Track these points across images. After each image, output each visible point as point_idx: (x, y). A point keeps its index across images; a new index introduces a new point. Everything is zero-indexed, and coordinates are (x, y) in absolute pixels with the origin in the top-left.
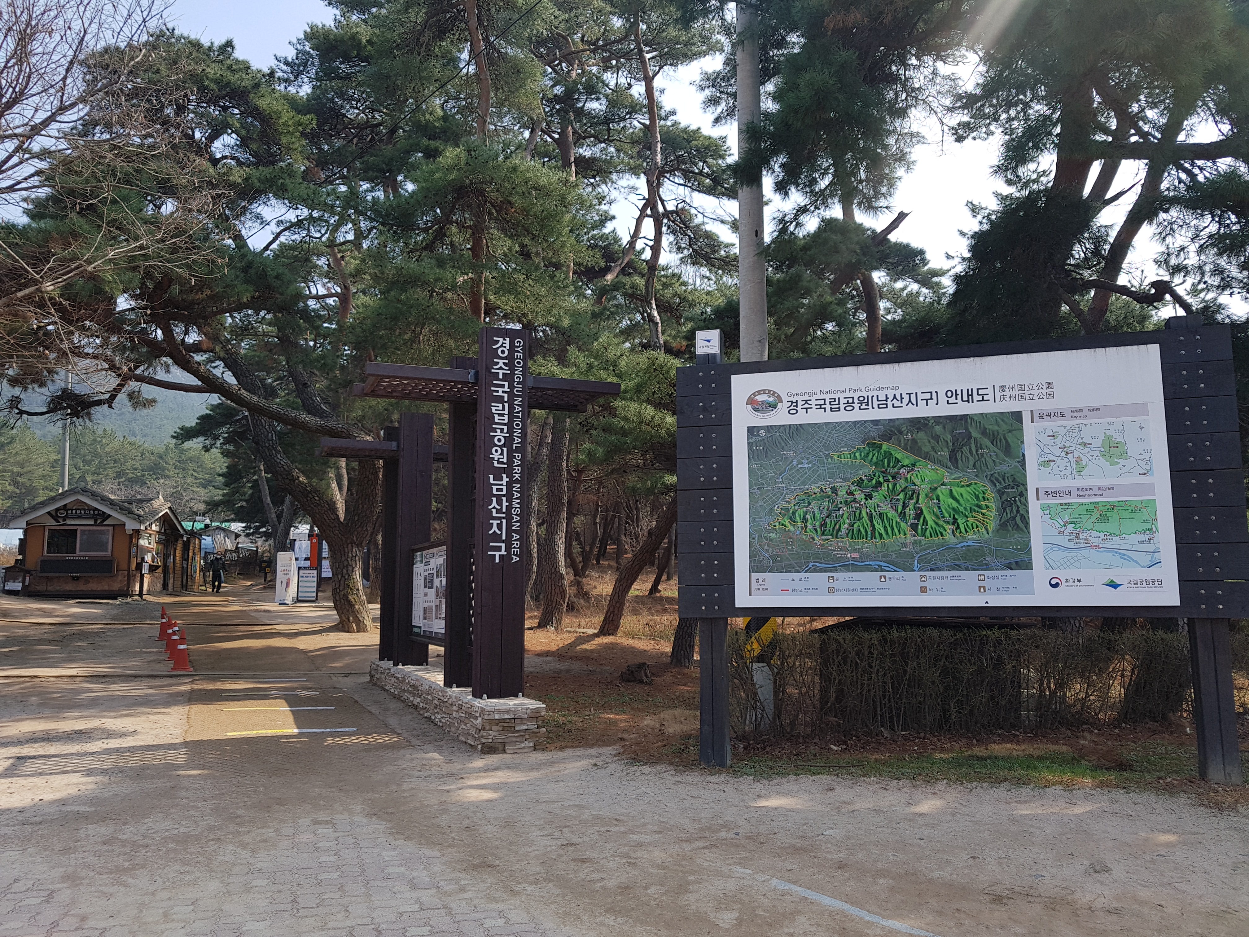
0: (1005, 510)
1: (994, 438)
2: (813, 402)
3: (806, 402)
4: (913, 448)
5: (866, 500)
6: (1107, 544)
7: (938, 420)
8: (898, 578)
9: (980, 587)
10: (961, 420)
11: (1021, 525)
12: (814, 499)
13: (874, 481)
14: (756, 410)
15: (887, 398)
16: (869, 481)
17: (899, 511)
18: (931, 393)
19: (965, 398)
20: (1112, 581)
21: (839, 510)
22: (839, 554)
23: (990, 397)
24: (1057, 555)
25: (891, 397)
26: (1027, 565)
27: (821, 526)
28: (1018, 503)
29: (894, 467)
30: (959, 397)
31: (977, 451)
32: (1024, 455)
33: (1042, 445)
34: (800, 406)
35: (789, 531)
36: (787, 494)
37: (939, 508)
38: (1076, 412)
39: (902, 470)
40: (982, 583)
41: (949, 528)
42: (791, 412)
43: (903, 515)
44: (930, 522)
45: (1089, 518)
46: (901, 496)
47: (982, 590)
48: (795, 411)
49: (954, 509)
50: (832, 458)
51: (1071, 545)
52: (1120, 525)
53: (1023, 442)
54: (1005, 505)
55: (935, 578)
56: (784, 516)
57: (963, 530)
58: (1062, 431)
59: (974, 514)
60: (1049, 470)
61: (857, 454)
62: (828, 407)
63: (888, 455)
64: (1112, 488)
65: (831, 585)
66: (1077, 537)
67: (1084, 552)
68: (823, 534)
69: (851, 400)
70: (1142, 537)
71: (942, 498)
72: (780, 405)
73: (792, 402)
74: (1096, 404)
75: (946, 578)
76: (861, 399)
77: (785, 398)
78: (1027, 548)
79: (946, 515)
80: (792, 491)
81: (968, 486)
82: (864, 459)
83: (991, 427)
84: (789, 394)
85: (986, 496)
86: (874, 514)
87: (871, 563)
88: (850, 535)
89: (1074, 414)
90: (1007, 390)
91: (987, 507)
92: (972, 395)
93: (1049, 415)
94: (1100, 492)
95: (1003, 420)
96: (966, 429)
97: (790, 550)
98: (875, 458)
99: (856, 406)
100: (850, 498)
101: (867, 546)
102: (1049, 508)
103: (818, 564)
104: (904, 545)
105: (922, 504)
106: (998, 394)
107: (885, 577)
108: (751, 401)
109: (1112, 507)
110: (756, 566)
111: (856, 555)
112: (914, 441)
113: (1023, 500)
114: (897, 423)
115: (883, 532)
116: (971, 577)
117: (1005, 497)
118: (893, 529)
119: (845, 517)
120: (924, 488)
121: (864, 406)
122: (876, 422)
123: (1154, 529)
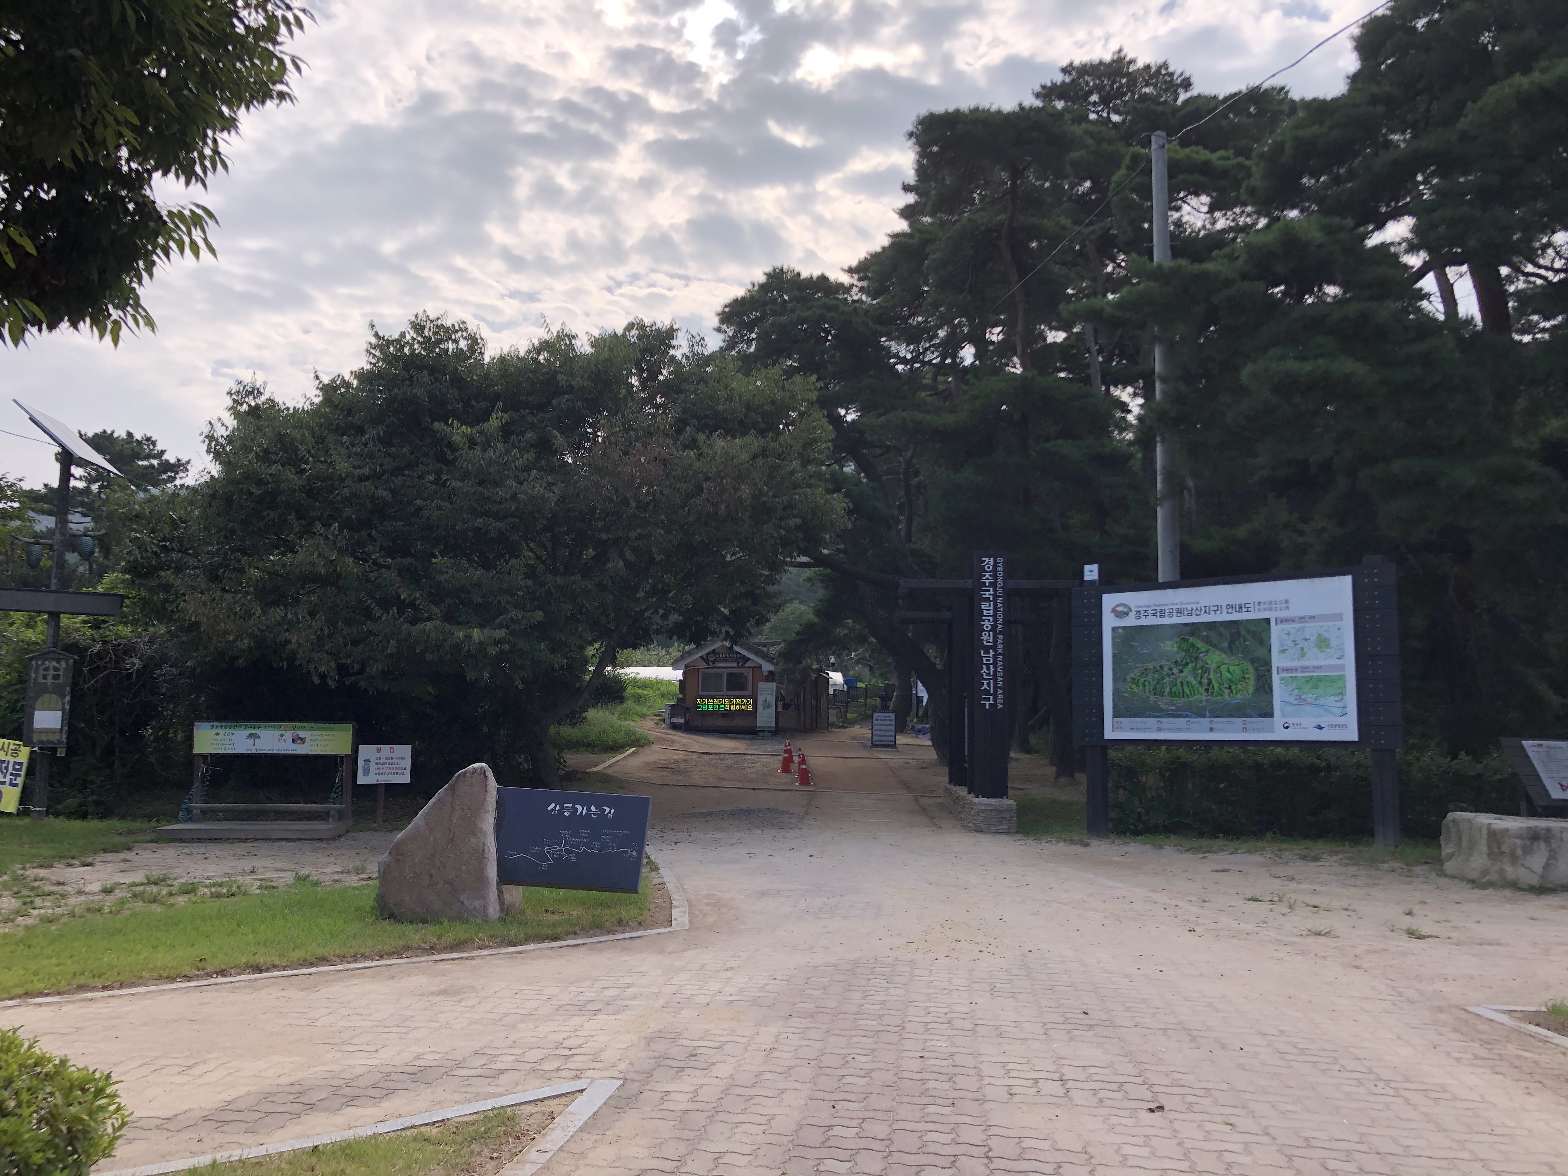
1: (1254, 635)
2: (1150, 612)
3: (1146, 611)
4: (1207, 640)
6: (1317, 702)
7: (1223, 623)
9: (1243, 728)
10: (1235, 623)
11: (1268, 691)
14: (1116, 616)
15: (1193, 609)
18: (1218, 606)
19: (1238, 610)
20: (1319, 725)
22: (1164, 707)
23: (1252, 609)
24: (1289, 709)
25: (1195, 609)
26: (1270, 714)
28: (1267, 676)
30: (1234, 609)
31: (1244, 643)
32: (1271, 646)
33: (1281, 640)
34: (1142, 614)
38: (1302, 619)
40: (1245, 726)
41: (1227, 691)
42: (1137, 617)
43: (1200, 683)
45: (1307, 686)
47: (1245, 730)
48: (1139, 617)
51: (1296, 702)
52: (1325, 690)
53: (1270, 638)
54: (1259, 678)
55: (1218, 722)
58: (1293, 631)
60: (1285, 655)
62: (1158, 614)
63: (1193, 645)
64: (1321, 667)
65: (1159, 726)
66: (1300, 698)
67: (1304, 707)
69: (1171, 611)
72: (1130, 613)
73: (1138, 612)
74: (1312, 614)
76: (1178, 610)
77: (1134, 609)
78: (1271, 703)
83: (1252, 628)
84: (1136, 606)
87: (1182, 712)
90: (1262, 605)
92: (1241, 608)
93: (1286, 621)
94: (1314, 670)
95: (1259, 624)
96: (1238, 629)
97: (1136, 704)
99: (1175, 614)
100: (1170, 672)
101: (1180, 702)
102: (1284, 679)
104: (1201, 702)
105: (1212, 676)
106: (1257, 607)
107: (1190, 721)
108: (1114, 611)
109: (1320, 679)
110: (1116, 714)
111: (1173, 708)
112: (1208, 636)
113: (1269, 674)
114: (1198, 625)
116: (1238, 721)
120: (1213, 666)
121: (1179, 614)
122: (1186, 625)
123: (1344, 693)
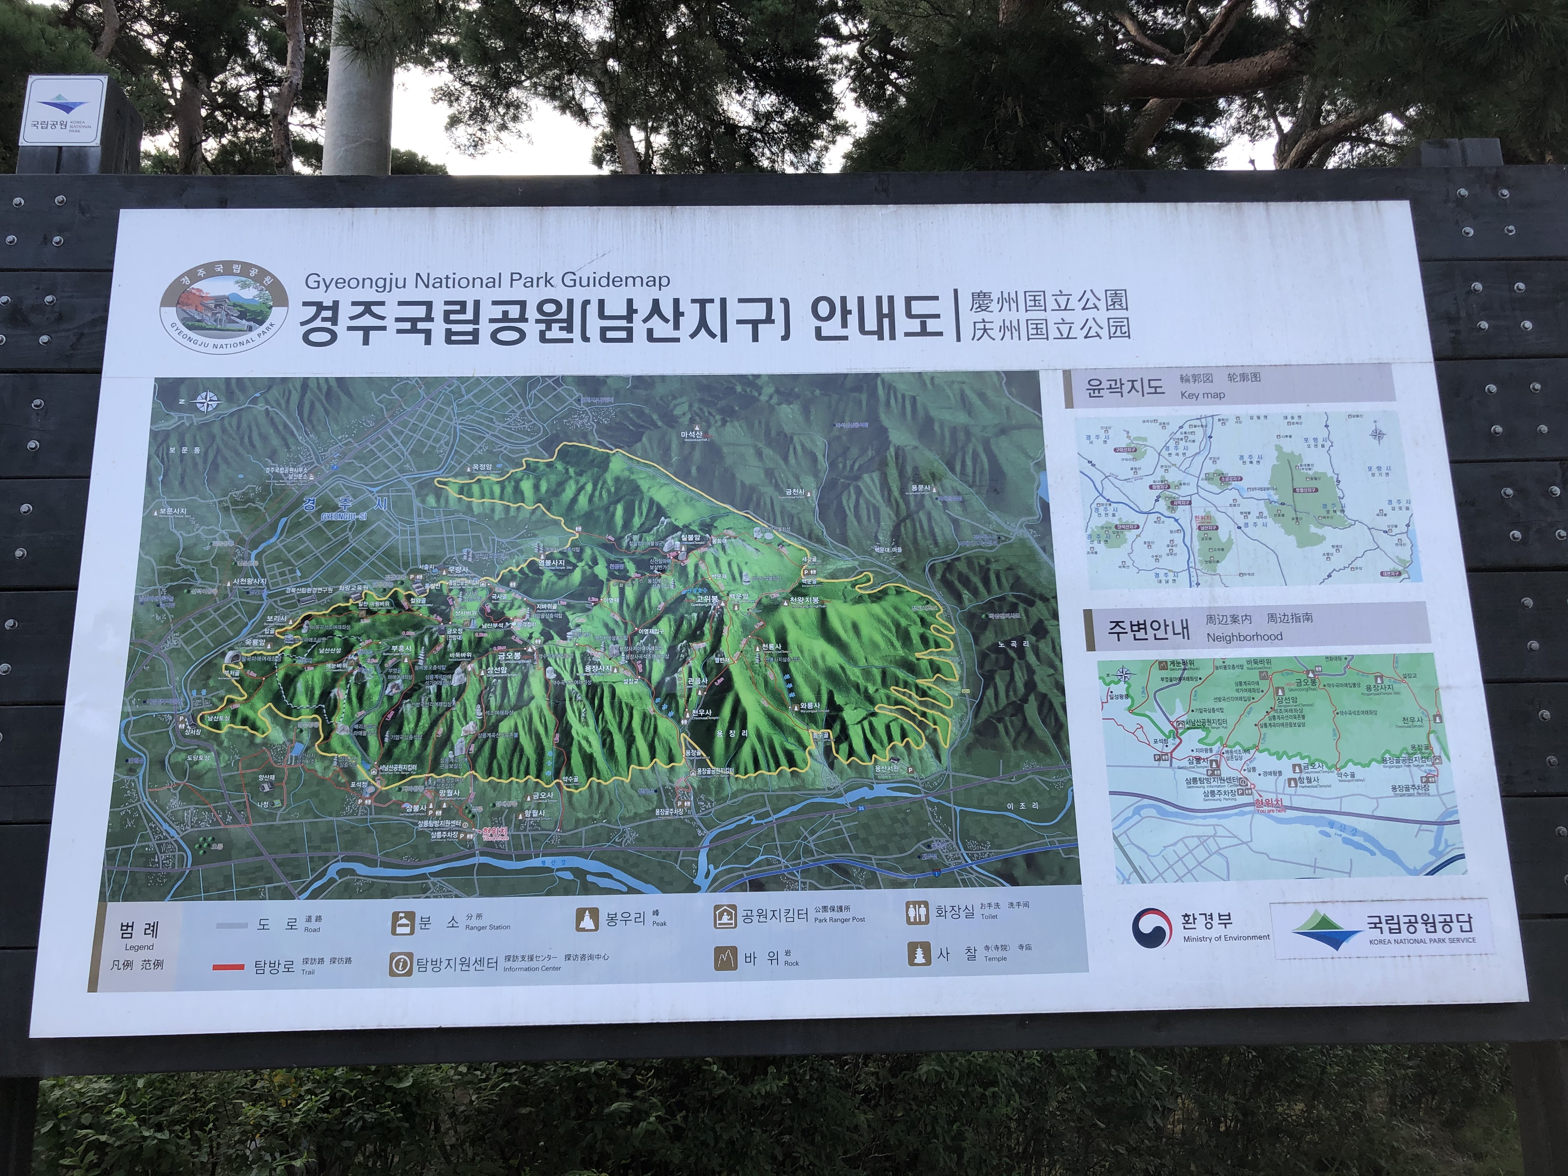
0: (989, 679)
1: (956, 450)
2: (391, 311)
3: (368, 307)
5: (548, 637)
6: (1303, 797)
8: (640, 918)
9: (912, 947)
10: (858, 389)
11: (1042, 732)
12: (366, 632)
13: (576, 577)
14: (193, 324)
15: (631, 311)
16: (562, 574)
17: (656, 676)
18: (769, 302)
19: (871, 324)
20: (1325, 922)
21: (451, 670)
22: (439, 829)
23: (946, 324)
25: (643, 307)
27: (383, 727)
28: (1031, 658)
29: (644, 530)
30: (853, 319)
31: (903, 490)
32: (1045, 507)
33: (1098, 477)
34: (344, 320)
35: (266, 743)
36: (271, 611)
37: (785, 668)
38: (1195, 381)
39: (672, 543)
40: (918, 934)
41: (815, 736)
42: (314, 337)
43: (666, 692)
44: (755, 719)
45: (1247, 711)
46: (665, 627)
47: (920, 958)
48: (325, 337)
49: (831, 675)
50: (439, 494)
51: (1193, 798)
52: (1337, 734)
53: (1041, 466)
54: (989, 665)
55: (764, 916)
56: (253, 688)
57: (859, 745)
58: (1157, 438)
59: (893, 691)
60: (1119, 554)
61: (527, 486)
62: (438, 328)
63: (628, 491)
64: (1308, 617)
65: (401, 945)
66: (1214, 772)
67: (1238, 824)
68: (387, 756)
69: (514, 312)
70: (1404, 775)
71: (793, 636)
72: (277, 314)
73: (320, 307)
75: (803, 914)
76: (549, 308)
77: (297, 293)
79: (806, 692)
80: (292, 603)
81: (877, 598)
82: (548, 500)
83: (945, 415)
84: (313, 280)
85: (932, 632)
86: (571, 687)
87: (548, 861)
88: (482, 761)
89: (1191, 388)
90: (994, 306)
91: (935, 668)
92: (891, 316)
93: (1116, 387)
94: (1274, 629)
95: (982, 396)
96: (873, 417)
97: (262, 816)
98: (583, 500)
99: (532, 329)
100: (491, 632)
101: (541, 800)
102: (1124, 674)
103: (361, 869)
104: (667, 795)
105: (730, 656)
106: (968, 318)
107: (594, 913)
108: (178, 296)
110: (130, 876)
111: (500, 834)
112: (712, 450)
113: (1045, 647)
114: (660, 390)
115: (596, 749)
117: (988, 638)
118: (630, 741)
119: (470, 696)
120: (739, 603)
121: (555, 332)
122: (592, 385)
123: (1437, 750)
